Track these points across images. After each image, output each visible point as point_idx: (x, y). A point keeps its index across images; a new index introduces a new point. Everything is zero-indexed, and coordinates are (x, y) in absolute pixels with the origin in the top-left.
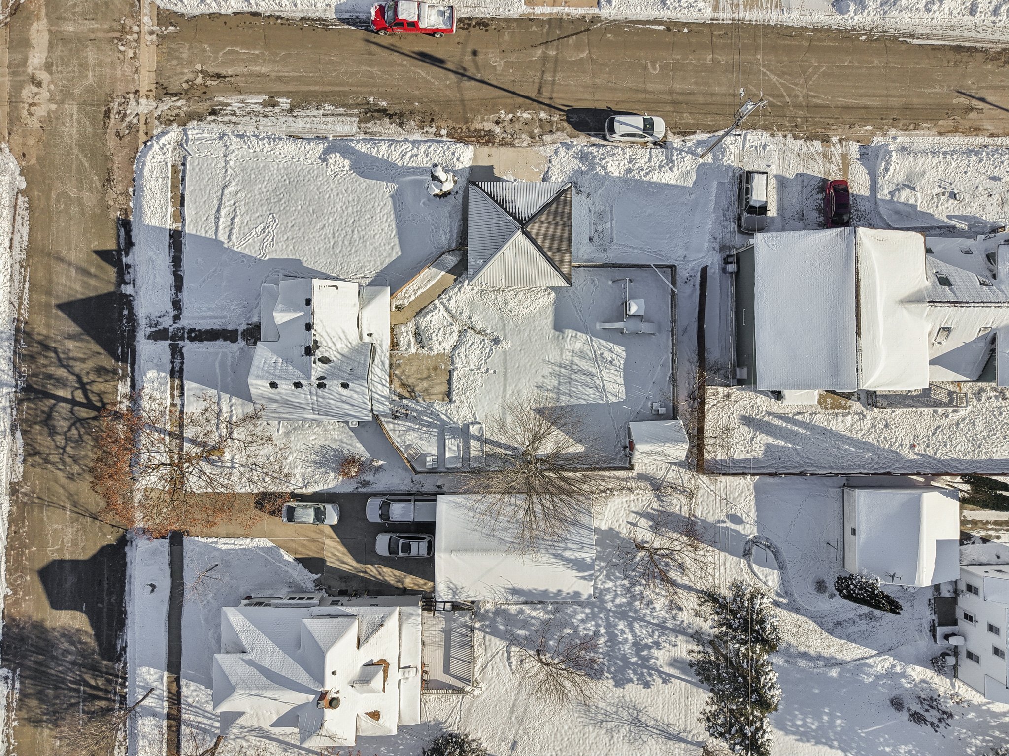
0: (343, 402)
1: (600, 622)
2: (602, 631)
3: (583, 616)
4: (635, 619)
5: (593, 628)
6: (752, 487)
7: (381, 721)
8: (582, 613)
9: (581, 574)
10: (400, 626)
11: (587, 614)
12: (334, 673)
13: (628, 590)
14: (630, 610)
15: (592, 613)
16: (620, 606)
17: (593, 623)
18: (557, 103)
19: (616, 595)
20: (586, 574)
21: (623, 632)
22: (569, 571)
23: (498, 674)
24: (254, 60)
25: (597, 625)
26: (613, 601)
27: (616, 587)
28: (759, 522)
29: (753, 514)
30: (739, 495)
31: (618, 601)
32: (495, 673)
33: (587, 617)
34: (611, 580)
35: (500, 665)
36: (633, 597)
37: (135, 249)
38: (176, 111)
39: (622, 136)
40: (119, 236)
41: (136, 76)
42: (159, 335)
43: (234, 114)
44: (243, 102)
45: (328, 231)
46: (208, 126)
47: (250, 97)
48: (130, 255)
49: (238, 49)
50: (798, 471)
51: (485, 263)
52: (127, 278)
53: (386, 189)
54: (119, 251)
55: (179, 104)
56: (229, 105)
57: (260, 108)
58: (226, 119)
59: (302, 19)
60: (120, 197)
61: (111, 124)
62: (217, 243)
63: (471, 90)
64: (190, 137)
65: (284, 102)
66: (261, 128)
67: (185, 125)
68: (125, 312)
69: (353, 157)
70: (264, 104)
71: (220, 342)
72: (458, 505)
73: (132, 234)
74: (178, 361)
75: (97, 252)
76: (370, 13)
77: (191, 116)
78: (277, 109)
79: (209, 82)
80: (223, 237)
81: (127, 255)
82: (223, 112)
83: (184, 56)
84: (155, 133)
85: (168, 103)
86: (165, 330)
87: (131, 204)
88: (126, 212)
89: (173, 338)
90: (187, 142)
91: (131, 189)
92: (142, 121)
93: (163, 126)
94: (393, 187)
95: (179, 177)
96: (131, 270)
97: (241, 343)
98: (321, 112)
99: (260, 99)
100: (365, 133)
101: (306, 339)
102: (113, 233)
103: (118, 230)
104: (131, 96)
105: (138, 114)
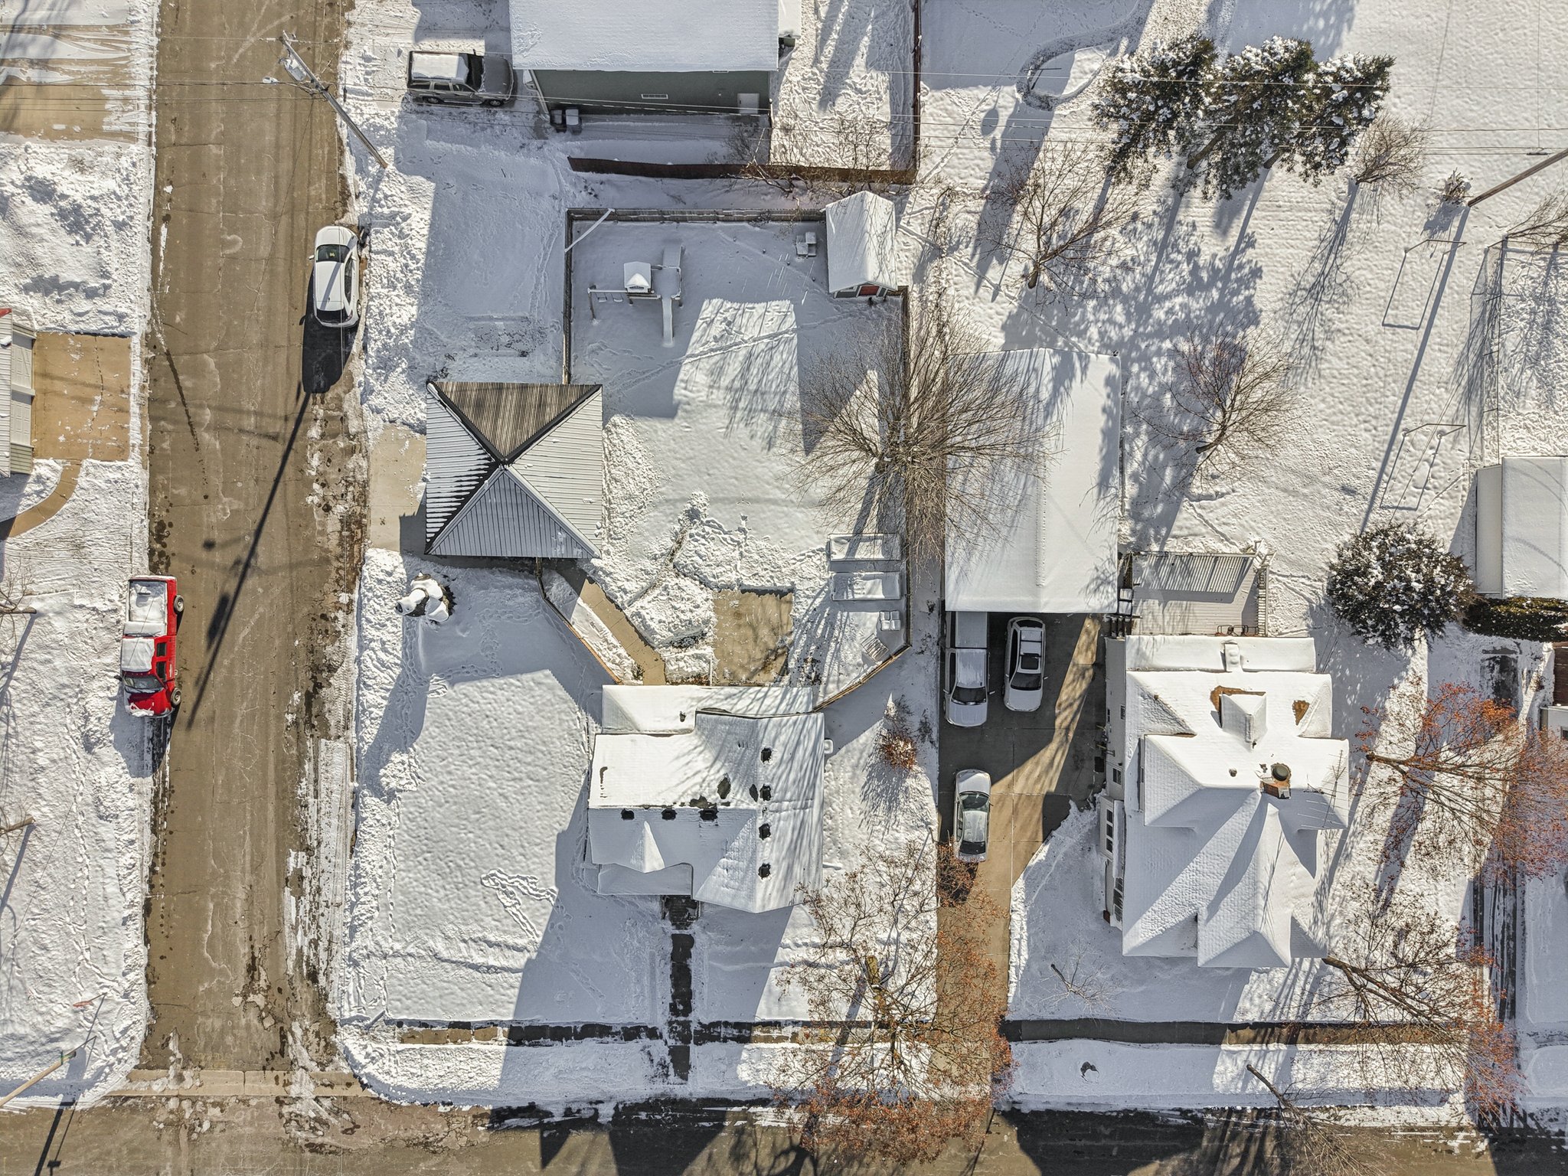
0: (792, 758)
1: (1153, 348)
2: (1167, 345)
3: (1142, 375)
4: (1150, 291)
5: (1164, 360)
6: (938, 94)
7: (1309, 699)
8: (1138, 377)
9: (1078, 373)
10: (1158, 670)
11: (1142, 369)
12: (1233, 774)
13: (1103, 302)
14: (1135, 299)
15: (1138, 360)
16: (1128, 315)
17: (1155, 359)
18: (293, 409)
19: (1111, 321)
20: (1077, 365)
21: (1170, 311)
22: (1072, 393)
23: (1235, 515)
24: (223, 910)
25: (1159, 353)
26: (1121, 327)
27: (1097, 321)
28: (996, 84)
29: (981, 92)
30: (950, 116)
31: (1120, 318)
32: (1234, 521)
33: (1144, 369)
34: (1087, 329)
35: (1220, 512)
36: (1116, 292)
37: (540, 1101)
38: (311, 1037)
39: (349, 300)
40: (519, 1128)
41: (253, 1103)
42: (681, 1062)
43: (315, 943)
44: (295, 929)
45: (509, 789)
46: (335, 985)
47: (287, 917)
48: (549, 1109)
49: (206, 937)
50: (912, 15)
51: (563, 528)
52: (587, 1114)
53: (441, 696)
54: (542, 1127)
55: (298, 1032)
56: (300, 951)
57: (306, 901)
58: (323, 956)
59: (154, 831)
60: (454, 1126)
61: (333, 1142)
62: (529, 967)
63: (272, 551)
64: (353, 1014)
65: (295, 860)
66: (338, 899)
67: (334, 1023)
68: (643, 1116)
69: (386, 747)
70: (299, 894)
71: (693, 964)
72: (963, 574)
73: (514, 1106)
74: (723, 1031)
75: (545, 1162)
76: (143, 718)
77: (319, 1011)
78: (307, 872)
79: (263, 984)
80: (520, 960)
81: (549, 1114)
82: (313, 961)
83: (218, 1024)
84: (347, 1071)
85: (297, 1050)
86: (673, 1051)
87: (466, 1108)
88: (478, 1117)
89: (686, 1040)
90: (363, 1019)
91: (441, 1109)
92: (328, 1091)
93: (336, 1058)
94: (436, 683)
95: (422, 1032)
96: (574, 1107)
97: (694, 929)
98: (311, 800)
99: (289, 901)
100: (346, 728)
101: (689, 820)
102: (512, 1137)
103: (509, 1128)
104: (286, 1110)
105: (316, 1099)
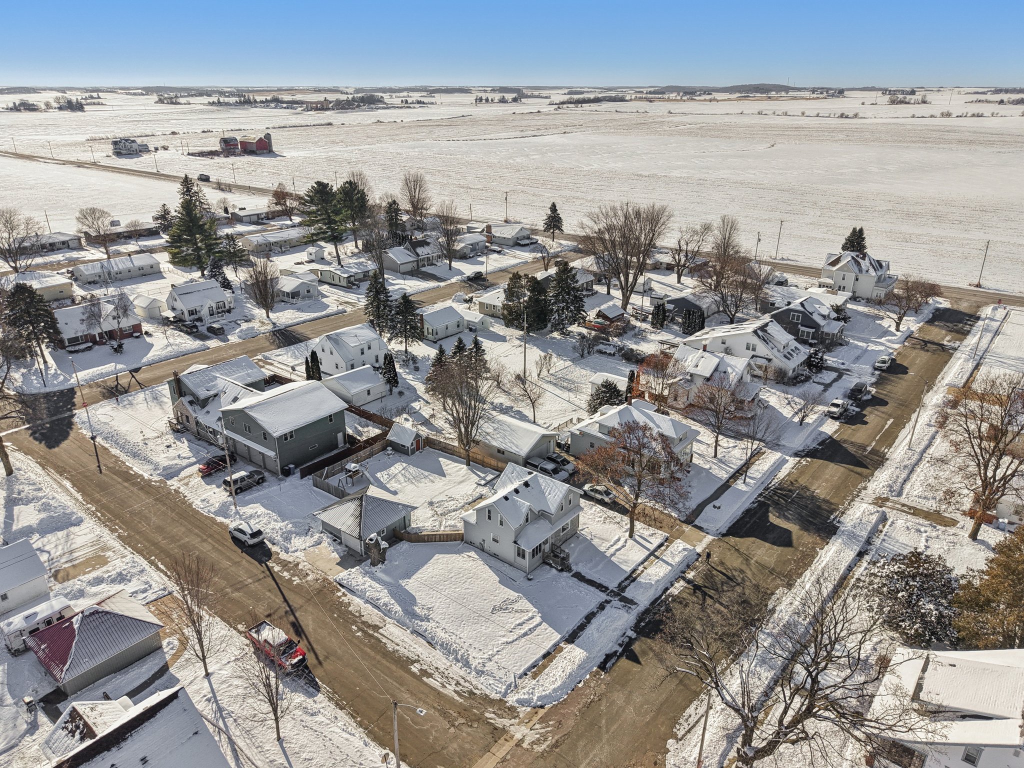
37: (608, 650)
38: (499, 712)
40: (613, 664)
41: (509, 757)
42: (629, 602)
43: (458, 684)
44: (444, 686)
46: (484, 688)
47: (435, 686)
48: (614, 650)
49: (410, 722)
52: (627, 640)
53: (409, 584)
54: (621, 655)
55: (492, 715)
56: (455, 691)
57: (436, 675)
58: (467, 684)
59: (341, 709)
60: (592, 685)
61: (559, 736)
62: (544, 619)
64: (504, 687)
65: (415, 669)
66: (448, 664)
67: (501, 700)
68: (643, 624)
70: (430, 675)
71: (588, 577)
73: (602, 660)
74: (626, 583)
75: (639, 662)
77: (492, 702)
78: (425, 667)
79: (455, 715)
80: (538, 619)
81: (616, 652)
82: (465, 689)
83: (455, 746)
84: (529, 709)
85: (500, 722)
86: (620, 600)
87: (588, 677)
88: (594, 675)
89: (619, 595)
90: (510, 685)
91: (580, 685)
92: (531, 723)
93: (519, 710)
94: (403, 583)
95: (536, 669)
96: (620, 642)
97: (574, 568)
98: (398, 648)
99: (430, 681)
100: (384, 621)
101: (523, 490)
102: (616, 668)
103: (611, 668)
104: (525, 745)
105: (531, 729)
